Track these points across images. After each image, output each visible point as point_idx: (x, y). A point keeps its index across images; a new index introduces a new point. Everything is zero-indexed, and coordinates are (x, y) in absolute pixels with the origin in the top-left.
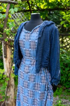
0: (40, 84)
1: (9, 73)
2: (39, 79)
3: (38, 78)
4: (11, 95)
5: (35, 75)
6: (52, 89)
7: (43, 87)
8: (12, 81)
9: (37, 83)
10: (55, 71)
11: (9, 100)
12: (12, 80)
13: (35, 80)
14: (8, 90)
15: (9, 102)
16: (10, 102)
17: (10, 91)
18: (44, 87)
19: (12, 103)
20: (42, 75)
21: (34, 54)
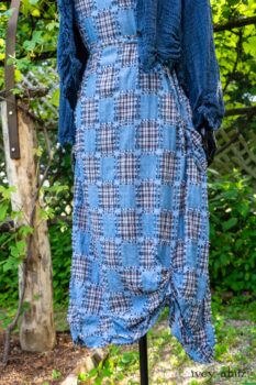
0: (160, 121)
1: (30, 213)
2: (154, 105)
3: (150, 103)
4: (41, 296)
5: (137, 92)
6: (202, 142)
7: (170, 132)
8: (43, 243)
9: (146, 121)
10: (205, 77)
11: (34, 315)
12: (40, 241)
13: (138, 111)
14: (29, 279)
15: (33, 325)
16: (38, 323)
17: (35, 281)
18: (173, 134)
19: (46, 328)
20: (161, 93)
21: (129, 22)
